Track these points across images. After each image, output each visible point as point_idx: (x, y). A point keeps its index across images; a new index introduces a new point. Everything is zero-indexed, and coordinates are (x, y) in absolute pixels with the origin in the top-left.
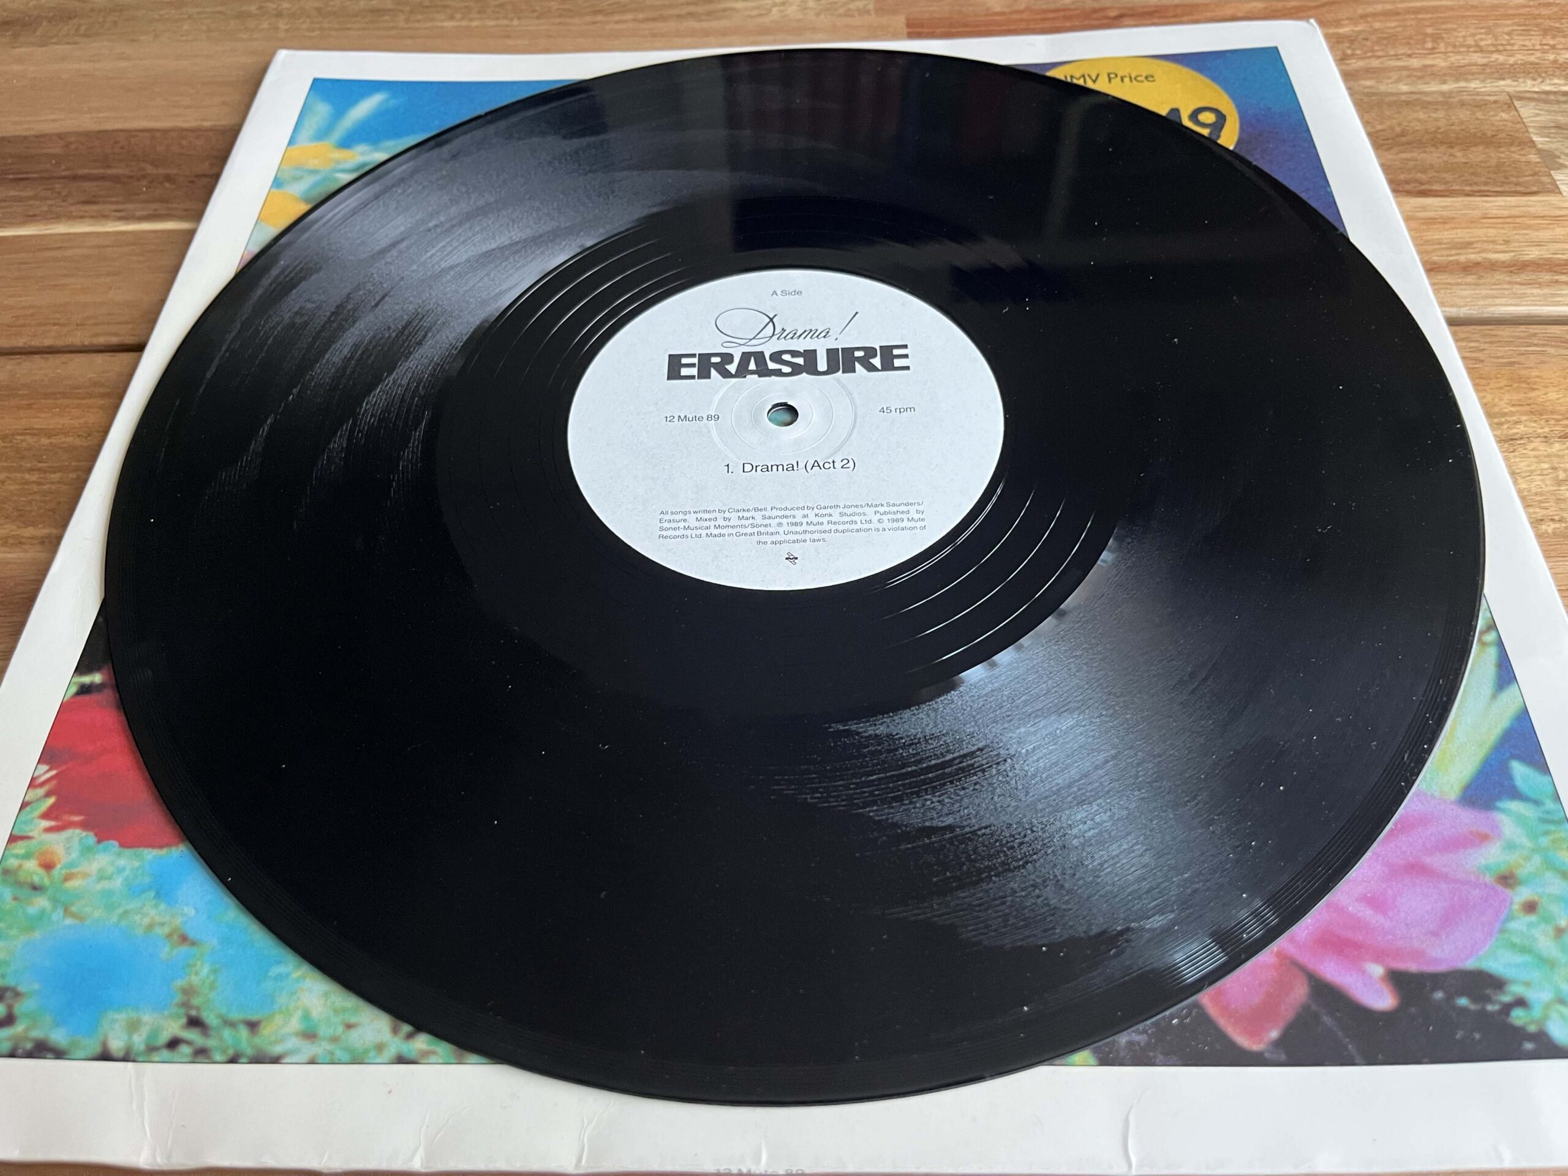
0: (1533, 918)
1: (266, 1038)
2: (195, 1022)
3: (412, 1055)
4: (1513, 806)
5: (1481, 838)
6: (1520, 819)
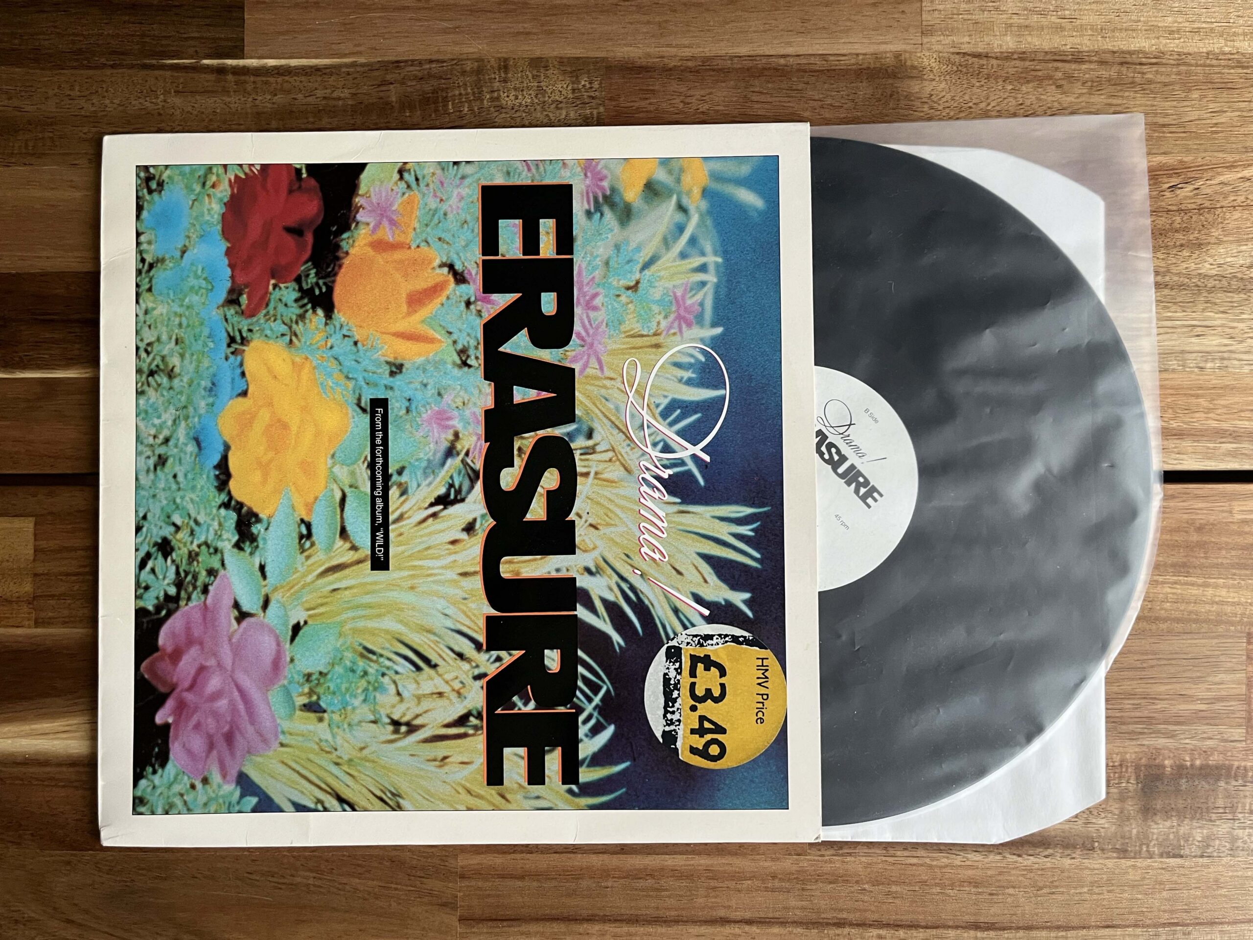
0: (188, 786)
1: (145, 295)
2: (151, 266)
3: (139, 353)
4: (238, 793)
5: (224, 776)
6: (232, 794)
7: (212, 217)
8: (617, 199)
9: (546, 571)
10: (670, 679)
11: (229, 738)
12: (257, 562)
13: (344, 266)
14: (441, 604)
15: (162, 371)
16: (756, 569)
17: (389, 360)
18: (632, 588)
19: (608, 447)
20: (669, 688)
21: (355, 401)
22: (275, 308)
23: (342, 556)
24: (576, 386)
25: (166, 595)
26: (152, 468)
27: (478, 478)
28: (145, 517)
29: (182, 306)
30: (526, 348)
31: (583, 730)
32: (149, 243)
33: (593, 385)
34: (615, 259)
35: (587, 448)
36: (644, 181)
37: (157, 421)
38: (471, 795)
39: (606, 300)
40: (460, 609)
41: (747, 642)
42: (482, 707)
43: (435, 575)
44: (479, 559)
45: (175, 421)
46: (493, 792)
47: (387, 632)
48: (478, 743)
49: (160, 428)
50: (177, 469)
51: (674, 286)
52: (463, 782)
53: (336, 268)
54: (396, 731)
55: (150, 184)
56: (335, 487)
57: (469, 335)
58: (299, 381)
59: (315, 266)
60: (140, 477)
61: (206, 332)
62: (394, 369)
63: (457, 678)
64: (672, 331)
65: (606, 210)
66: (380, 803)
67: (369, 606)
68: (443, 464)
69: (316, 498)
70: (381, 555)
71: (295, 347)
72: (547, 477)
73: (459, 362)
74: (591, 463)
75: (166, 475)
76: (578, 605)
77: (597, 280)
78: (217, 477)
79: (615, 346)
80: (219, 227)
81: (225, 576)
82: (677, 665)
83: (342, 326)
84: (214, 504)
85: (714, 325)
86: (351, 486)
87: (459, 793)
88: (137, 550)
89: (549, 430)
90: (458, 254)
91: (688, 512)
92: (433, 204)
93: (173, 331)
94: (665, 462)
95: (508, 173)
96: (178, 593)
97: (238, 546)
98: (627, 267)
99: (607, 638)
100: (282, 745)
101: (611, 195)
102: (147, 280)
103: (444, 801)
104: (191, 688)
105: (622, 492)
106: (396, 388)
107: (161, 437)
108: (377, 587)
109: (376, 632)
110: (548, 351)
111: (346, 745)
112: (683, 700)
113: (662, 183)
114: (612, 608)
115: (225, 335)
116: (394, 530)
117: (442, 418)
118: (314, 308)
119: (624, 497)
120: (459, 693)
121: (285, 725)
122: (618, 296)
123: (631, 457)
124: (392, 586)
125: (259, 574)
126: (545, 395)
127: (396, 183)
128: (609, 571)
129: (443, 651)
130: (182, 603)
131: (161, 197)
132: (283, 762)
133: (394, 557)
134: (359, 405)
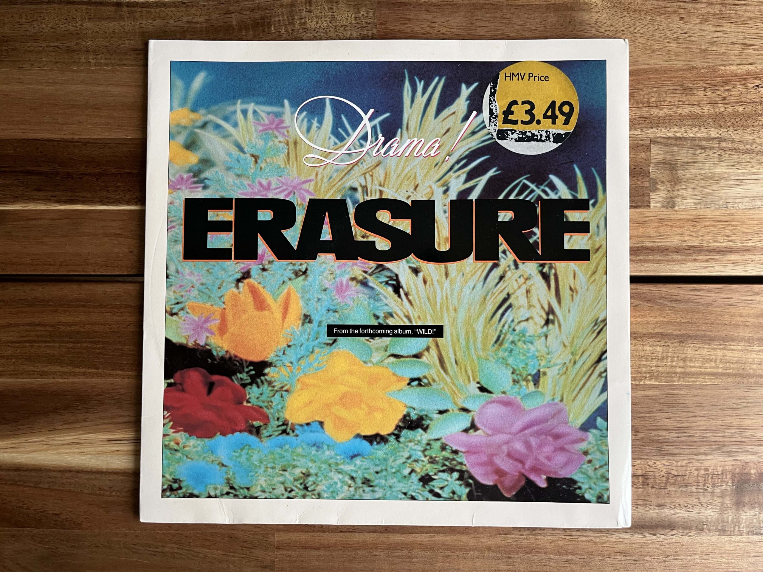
0: (589, 465)
1: (252, 492)
2: (232, 488)
3: (292, 497)
4: (594, 431)
5: (582, 440)
6: (595, 435)
7: (199, 445)
8: (196, 168)
9: (445, 219)
10: (519, 137)
11: (557, 437)
12: (436, 416)
13: (236, 354)
14: (467, 291)
15: (304, 480)
16: (446, 80)
17: (301, 324)
18: (458, 162)
19: (363, 177)
20: (525, 138)
21: (329, 347)
22: (263, 402)
23: (433, 357)
24: (322, 198)
25: (458, 479)
26: (371, 488)
27: (382, 265)
28: (405, 494)
29: (260, 466)
30: (295, 231)
31: (553, 196)
32: (216, 489)
33: (320, 187)
34: (236, 170)
35: (363, 191)
36: (185, 151)
37: (339, 485)
38: (596, 271)
39: (263, 177)
40: (470, 278)
41: (494, 86)
42: (536, 263)
43: (447, 294)
44: (436, 265)
45: (339, 473)
46: (594, 256)
47: (485, 327)
48: (561, 266)
49: (343, 482)
50: (372, 470)
51: (256, 131)
52: (588, 277)
53: (237, 359)
54: (553, 322)
55: (175, 488)
56: (386, 361)
57: (285, 270)
58: (314, 385)
59: (235, 374)
60: (377, 496)
61: (278, 450)
62: (307, 320)
63: (517, 280)
64: (286, 133)
65: (203, 176)
66: (602, 333)
67: (468, 339)
68: (372, 288)
69: (394, 374)
70: (432, 331)
71: (290, 388)
72: (383, 218)
73: (303, 277)
74: (373, 189)
75: (376, 478)
76: (469, 199)
77: (250, 183)
78: (378, 443)
79: (295, 172)
80: (206, 440)
81: (445, 438)
82: (509, 132)
83: (277, 356)
84: (397, 446)
85: (282, 105)
86: (386, 351)
87: (595, 280)
88: (427, 499)
89: (350, 217)
90: (230, 276)
91: (408, 124)
92: (195, 293)
93: (277, 473)
94: (374, 139)
95: (176, 241)
96: (458, 471)
97: (425, 429)
98: (242, 162)
99: (491, 180)
100: (562, 400)
101: (193, 172)
102: (241, 490)
103: (600, 290)
104: (522, 463)
105: (393, 168)
106: (320, 320)
107: (350, 482)
108: (455, 334)
109: (485, 335)
110: (297, 216)
111: (561, 357)
112: (533, 129)
113: (186, 138)
114: (471, 176)
115: (281, 436)
116: (416, 322)
117: (341, 289)
118: (264, 375)
119: (397, 167)
120: (527, 279)
121: (547, 399)
122: (261, 169)
123: (370, 162)
124: (454, 323)
125: (445, 414)
126: (327, 219)
127: (180, 318)
128: (446, 177)
129: (499, 289)
130: (464, 468)
131: (184, 481)
132: (573, 400)
133: (434, 322)
134: (331, 345)
